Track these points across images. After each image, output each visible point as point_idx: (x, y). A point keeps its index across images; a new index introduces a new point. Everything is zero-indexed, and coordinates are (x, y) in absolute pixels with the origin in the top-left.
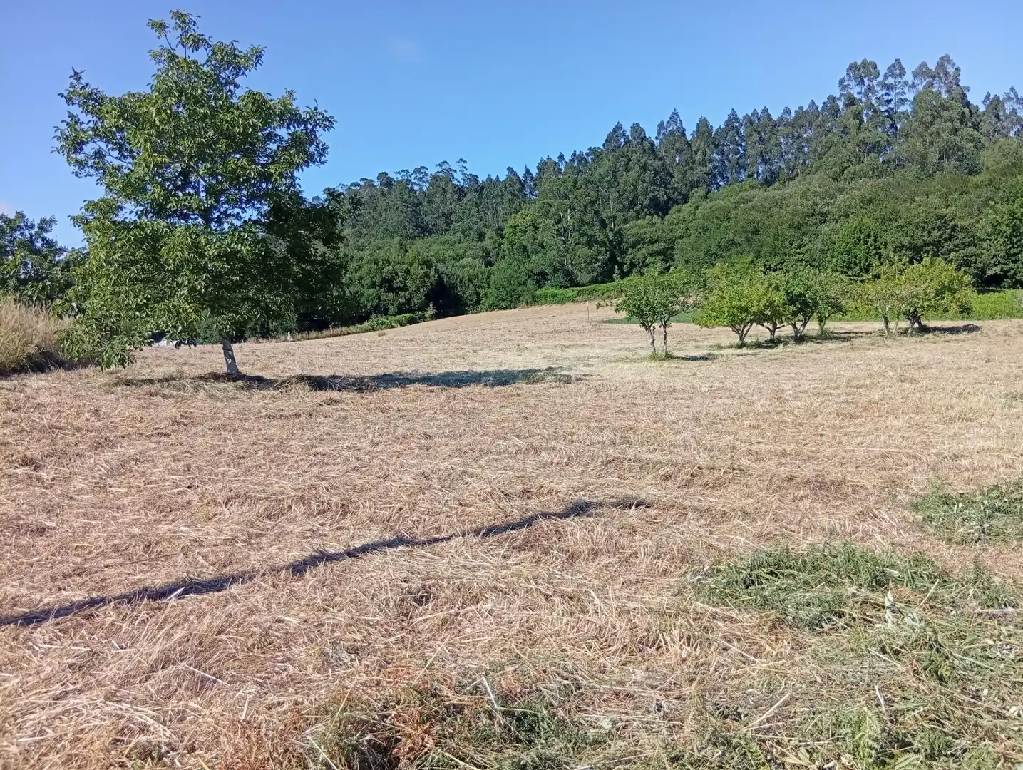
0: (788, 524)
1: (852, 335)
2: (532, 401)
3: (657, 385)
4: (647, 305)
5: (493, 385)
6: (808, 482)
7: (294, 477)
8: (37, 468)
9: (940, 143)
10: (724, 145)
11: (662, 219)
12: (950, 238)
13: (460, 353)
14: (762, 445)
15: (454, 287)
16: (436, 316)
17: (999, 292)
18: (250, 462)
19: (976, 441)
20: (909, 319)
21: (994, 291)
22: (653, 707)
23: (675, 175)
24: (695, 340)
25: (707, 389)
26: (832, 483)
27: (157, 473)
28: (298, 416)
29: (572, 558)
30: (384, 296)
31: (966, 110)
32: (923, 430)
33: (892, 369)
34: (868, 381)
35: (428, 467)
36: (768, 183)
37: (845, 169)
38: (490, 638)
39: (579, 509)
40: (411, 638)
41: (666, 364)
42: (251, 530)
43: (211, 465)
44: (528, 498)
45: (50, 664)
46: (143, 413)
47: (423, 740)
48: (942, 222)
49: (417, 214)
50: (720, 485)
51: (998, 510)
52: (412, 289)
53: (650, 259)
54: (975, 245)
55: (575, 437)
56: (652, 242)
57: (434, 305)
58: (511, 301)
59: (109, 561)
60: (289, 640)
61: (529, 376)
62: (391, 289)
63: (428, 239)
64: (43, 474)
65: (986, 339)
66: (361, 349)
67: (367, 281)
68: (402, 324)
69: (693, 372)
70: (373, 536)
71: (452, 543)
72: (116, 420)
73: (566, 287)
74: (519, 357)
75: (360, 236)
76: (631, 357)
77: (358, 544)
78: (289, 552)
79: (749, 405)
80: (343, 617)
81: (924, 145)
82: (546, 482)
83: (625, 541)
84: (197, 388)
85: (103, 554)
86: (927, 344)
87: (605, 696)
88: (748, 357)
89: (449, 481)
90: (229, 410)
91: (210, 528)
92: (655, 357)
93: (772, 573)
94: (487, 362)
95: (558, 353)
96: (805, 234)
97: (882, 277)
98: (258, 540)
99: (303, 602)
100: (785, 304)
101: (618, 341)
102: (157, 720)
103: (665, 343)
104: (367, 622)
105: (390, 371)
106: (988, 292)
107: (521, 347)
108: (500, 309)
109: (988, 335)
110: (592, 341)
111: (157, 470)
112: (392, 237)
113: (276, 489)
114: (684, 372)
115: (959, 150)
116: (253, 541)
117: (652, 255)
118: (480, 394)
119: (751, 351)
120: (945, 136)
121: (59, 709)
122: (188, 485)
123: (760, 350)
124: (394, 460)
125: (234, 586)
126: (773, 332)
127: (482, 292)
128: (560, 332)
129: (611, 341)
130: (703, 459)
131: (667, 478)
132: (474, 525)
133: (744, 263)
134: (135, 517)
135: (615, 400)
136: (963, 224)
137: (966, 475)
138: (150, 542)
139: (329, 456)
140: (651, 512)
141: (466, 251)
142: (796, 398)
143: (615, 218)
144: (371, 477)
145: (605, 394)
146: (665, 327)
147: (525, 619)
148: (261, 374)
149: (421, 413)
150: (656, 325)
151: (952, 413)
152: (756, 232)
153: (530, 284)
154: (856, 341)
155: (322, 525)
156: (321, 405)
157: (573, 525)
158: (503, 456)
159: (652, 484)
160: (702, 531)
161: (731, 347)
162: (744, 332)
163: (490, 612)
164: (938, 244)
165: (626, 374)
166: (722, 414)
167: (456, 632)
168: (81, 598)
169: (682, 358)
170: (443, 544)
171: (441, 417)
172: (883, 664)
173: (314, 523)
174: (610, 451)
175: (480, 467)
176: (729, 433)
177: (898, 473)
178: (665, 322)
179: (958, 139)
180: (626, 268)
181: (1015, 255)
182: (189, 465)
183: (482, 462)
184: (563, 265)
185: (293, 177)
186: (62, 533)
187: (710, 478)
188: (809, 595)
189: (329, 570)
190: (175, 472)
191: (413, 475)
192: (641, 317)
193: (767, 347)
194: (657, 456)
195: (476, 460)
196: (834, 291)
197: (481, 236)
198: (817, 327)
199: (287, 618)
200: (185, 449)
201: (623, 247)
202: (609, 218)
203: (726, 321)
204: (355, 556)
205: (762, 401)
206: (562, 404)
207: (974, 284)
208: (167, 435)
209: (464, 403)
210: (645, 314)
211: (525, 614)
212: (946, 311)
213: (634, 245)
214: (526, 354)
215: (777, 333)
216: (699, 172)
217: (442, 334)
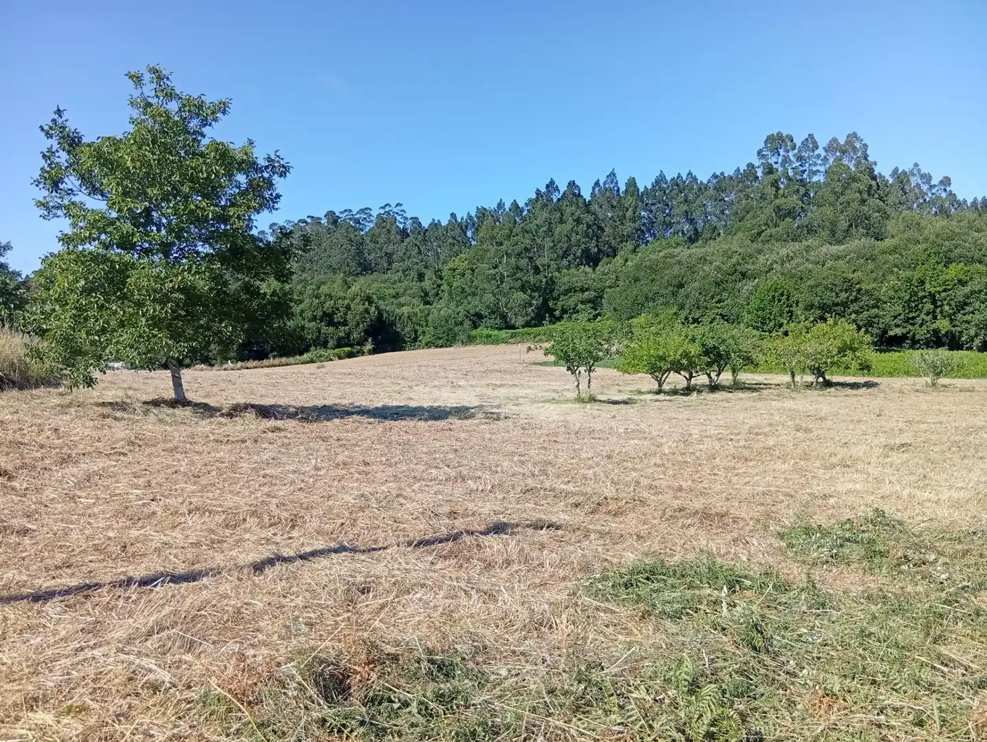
0: (673, 546)
1: (762, 386)
2: (462, 436)
3: (578, 425)
4: (573, 351)
5: (426, 420)
6: (697, 512)
7: (247, 494)
8: (10, 478)
9: (850, 211)
10: (652, 205)
11: (594, 269)
12: (856, 300)
13: (396, 388)
14: (662, 481)
15: (393, 324)
16: (374, 351)
17: (899, 352)
18: (204, 481)
19: (846, 483)
20: (813, 373)
21: (895, 351)
22: (540, 661)
23: (607, 229)
24: (618, 385)
25: (622, 430)
26: (717, 514)
27: (121, 488)
28: (243, 441)
29: (489, 566)
30: (324, 329)
31: (874, 183)
32: (804, 473)
33: (792, 419)
34: (767, 430)
35: (367, 490)
36: (692, 240)
37: (763, 231)
38: (419, 619)
39: (499, 529)
40: (355, 618)
41: (589, 406)
42: (213, 536)
43: (170, 482)
44: (455, 518)
45: (64, 628)
46: (100, 433)
47: (369, 675)
48: (849, 285)
49: (360, 253)
50: (622, 514)
51: (848, 540)
52: (352, 324)
53: (580, 306)
54: (878, 308)
55: (499, 468)
56: (583, 290)
57: (373, 340)
58: (448, 340)
59: (90, 558)
60: (257, 616)
61: (462, 412)
62: (331, 323)
63: (369, 278)
64: (15, 484)
65: (882, 395)
66: (300, 380)
67: (308, 314)
68: (340, 358)
69: (613, 414)
70: (320, 544)
71: (389, 551)
72: (75, 439)
73: (500, 329)
74: (453, 395)
75: (303, 271)
76: (557, 398)
77: (308, 549)
78: (247, 554)
79: (658, 446)
80: (300, 601)
81: (835, 213)
82: (471, 506)
83: (534, 555)
84: (146, 413)
85: (84, 551)
86: (828, 397)
87: (505, 654)
88: (665, 403)
89: (386, 503)
90: (178, 435)
91: (177, 533)
92: (580, 400)
93: (648, 579)
94: (422, 398)
95: (489, 391)
96: (724, 290)
97: (790, 334)
98: (219, 545)
99: (265, 591)
100: (701, 355)
101: (546, 382)
102: (159, 666)
103: (589, 387)
104: (320, 605)
105: (328, 402)
106: (890, 351)
107: (455, 384)
108: (437, 347)
109: (884, 391)
110: (522, 382)
111: (120, 485)
112: (335, 273)
113: (231, 504)
114: (604, 414)
115: (867, 219)
116: (215, 546)
117: (582, 302)
118: (415, 427)
119: (668, 398)
120: (855, 205)
121: (81, 658)
122: (152, 498)
123: (677, 396)
124: (336, 483)
125: (205, 579)
126: (689, 380)
127: (420, 330)
128: (492, 371)
129: (540, 383)
130: (609, 491)
131: (577, 505)
132: (407, 539)
133: (667, 314)
134: (108, 523)
135: (539, 438)
136: (868, 288)
137: (830, 512)
138: (125, 543)
139: (277, 477)
140: (560, 532)
141: (405, 290)
142: (701, 441)
143: (549, 266)
144: (315, 497)
145: (530, 432)
146: (590, 371)
147: (447, 605)
148: (205, 401)
149: (360, 443)
150: (582, 369)
151: (834, 460)
152: (681, 286)
153: (467, 324)
154: (765, 392)
155: (275, 534)
156: (265, 432)
157: (492, 541)
158: (433, 482)
159: (563, 511)
160: (600, 549)
161: (650, 392)
162: (663, 379)
163: (420, 600)
164: (845, 304)
165: (550, 414)
166: (633, 454)
167: (391, 615)
168: (77, 583)
169: (604, 402)
170: (381, 552)
171: (377, 447)
172: (712, 636)
173: (269, 533)
174: (530, 481)
175: (413, 491)
176: (634, 470)
177: (774, 509)
178: (590, 368)
179: (866, 209)
180: (557, 313)
181: (913, 318)
182: (149, 481)
183: (416, 487)
184: (499, 308)
185: (250, 219)
186: (44, 535)
187: (613, 506)
188: (673, 595)
189: (284, 569)
190: (137, 487)
191: (353, 496)
192: (568, 361)
193: (682, 395)
194: (570, 487)
195: (410, 486)
196: (746, 345)
197: (421, 277)
198: (731, 377)
199: (252, 601)
200: (143, 467)
201: (555, 294)
202: (543, 265)
203: (646, 368)
204: (305, 559)
205: (670, 443)
206: (490, 439)
207: (875, 344)
208: (125, 454)
209: (399, 436)
210: (570, 359)
211: (448, 602)
212: (847, 368)
213: (567, 292)
214: (460, 392)
215: (693, 381)
216: (628, 227)
217: (379, 369)
